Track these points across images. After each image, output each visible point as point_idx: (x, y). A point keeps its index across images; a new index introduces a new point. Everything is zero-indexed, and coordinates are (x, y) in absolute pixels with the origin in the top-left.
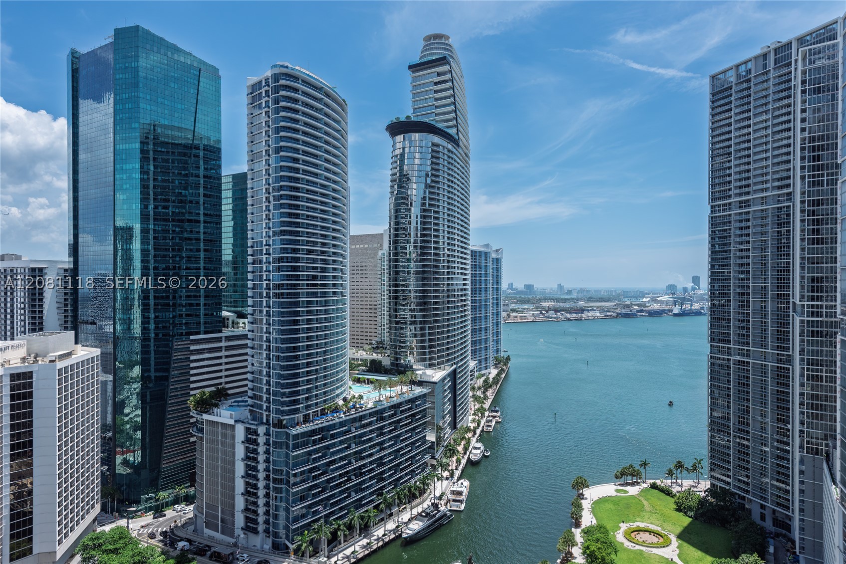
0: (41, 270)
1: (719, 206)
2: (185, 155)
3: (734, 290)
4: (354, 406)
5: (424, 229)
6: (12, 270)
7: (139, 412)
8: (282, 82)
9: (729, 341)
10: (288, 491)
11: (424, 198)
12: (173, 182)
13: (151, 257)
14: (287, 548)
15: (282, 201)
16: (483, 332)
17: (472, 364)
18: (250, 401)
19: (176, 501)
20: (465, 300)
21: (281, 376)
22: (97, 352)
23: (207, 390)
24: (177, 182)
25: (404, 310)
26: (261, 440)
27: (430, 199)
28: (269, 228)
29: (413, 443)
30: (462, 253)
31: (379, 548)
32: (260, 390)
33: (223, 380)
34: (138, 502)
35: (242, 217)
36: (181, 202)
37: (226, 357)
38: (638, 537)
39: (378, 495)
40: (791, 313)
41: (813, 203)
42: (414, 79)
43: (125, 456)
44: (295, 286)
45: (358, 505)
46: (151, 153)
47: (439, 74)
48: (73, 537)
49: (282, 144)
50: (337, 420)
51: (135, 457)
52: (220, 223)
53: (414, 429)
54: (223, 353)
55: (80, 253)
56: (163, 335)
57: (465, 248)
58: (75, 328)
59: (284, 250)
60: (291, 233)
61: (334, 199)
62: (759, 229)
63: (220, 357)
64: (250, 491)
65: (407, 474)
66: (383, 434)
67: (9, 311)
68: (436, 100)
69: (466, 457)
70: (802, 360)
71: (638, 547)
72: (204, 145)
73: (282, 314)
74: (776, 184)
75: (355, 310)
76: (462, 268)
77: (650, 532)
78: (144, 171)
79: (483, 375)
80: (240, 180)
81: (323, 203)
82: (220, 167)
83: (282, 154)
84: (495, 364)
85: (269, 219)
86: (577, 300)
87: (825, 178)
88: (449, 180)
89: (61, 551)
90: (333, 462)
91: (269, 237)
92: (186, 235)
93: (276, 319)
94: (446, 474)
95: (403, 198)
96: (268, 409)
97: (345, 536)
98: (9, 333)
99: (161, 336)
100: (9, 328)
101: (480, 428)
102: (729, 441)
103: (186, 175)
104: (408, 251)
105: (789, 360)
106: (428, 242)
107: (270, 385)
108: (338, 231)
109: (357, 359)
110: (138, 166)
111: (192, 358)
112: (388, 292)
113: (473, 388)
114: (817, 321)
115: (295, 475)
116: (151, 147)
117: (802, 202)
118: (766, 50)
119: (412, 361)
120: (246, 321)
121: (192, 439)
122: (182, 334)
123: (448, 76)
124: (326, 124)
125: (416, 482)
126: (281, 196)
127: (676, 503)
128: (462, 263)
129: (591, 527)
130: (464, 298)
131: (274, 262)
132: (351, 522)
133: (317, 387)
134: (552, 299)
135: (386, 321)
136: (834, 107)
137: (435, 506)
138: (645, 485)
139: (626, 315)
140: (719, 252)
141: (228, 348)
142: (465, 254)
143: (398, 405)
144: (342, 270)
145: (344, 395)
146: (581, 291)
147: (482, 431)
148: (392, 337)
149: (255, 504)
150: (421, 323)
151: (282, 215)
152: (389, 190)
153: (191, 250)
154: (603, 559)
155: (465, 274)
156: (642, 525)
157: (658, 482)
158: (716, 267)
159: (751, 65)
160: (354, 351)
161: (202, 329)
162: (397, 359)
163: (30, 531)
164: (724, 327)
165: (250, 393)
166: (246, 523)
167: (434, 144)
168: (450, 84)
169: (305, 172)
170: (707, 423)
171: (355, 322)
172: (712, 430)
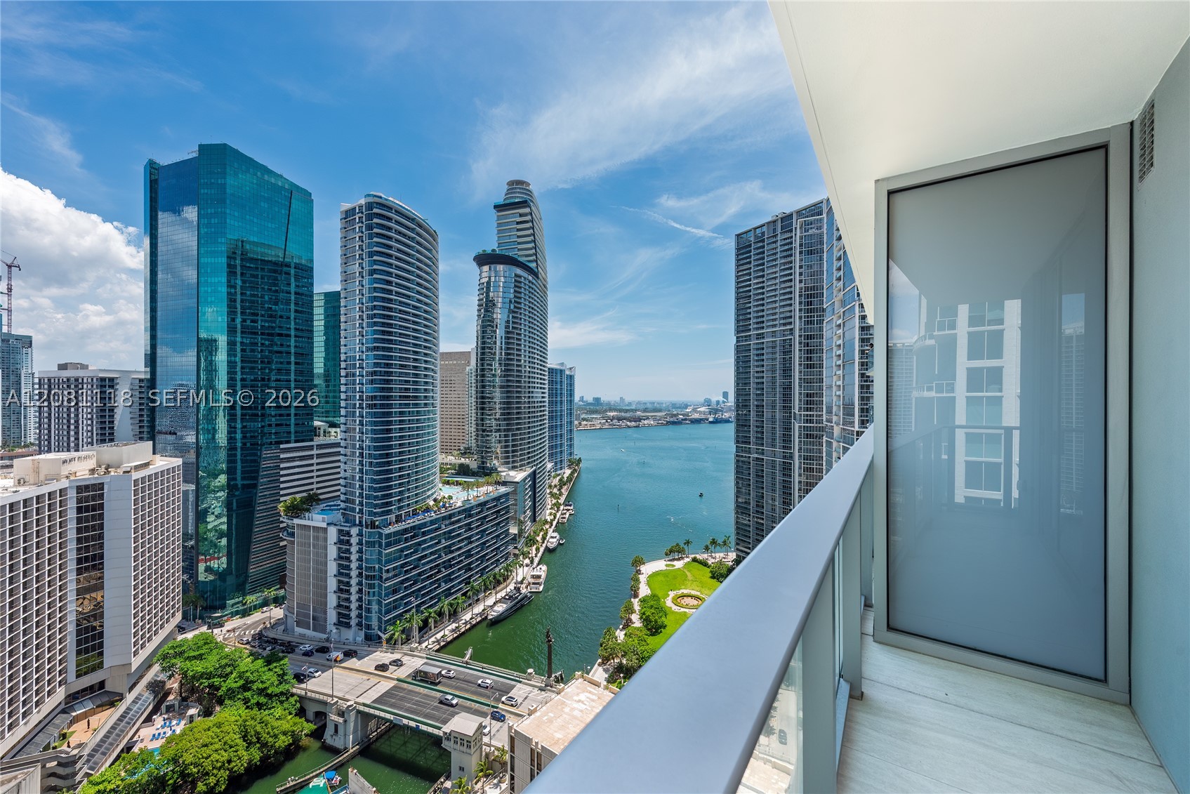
0: (112, 380)
1: (742, 337)
2: (275, 271)
3: (753, 403)
4: (444, 506)
5: (508, 349)
6: (77, 380)
7: (225, 519)
8: (375, 210)
9: (750, 443)
10: (380, 586)
11: (508, 322)
12: (262, 297)
13: (238, 369)
14: (380, 638)
15: (375, 320)
16: (559, 438)
17: (549, 466)
18: (343, 505)
19: (265, 603)
20: (544, 411)
21: (373, 481)
22: (178, 461)
23: (298, 496)
24: (266, 298)
25: (490, 419)
26: (354, 540)
27: (513, 322)
28: (363, 344)
29: (498, 536)
30: (541, 370)
31: (467, 631)
32: (353, 494)
33: (315, 486)
34: (223, 607)
35: (334, 333)
36: (271, 316)
37: (318, 464)
38: (683, 601)
39: (466, 584)
40: (793, 421)
41: (808, 337)
42: (499, 218)
43: (208, 564)
44: (388, 398)
45: (448, 593)
46: (239, 268)
47: (521, 215)
48: (150, 647)
49: (375, 267)
50: (428, 519)
51: (221, 563)
52: (312, 338)
53: (499, 524)
54: (315, 461)
55: (158, 364)
56: (251, 444)
57: (544, 366)
58: (152, 437)
59: (376, 365)
60: (384, 349)
61: (426, 319)
62: (770, 356)
63: (312, 465)
64: (343, 589)
65: (492, 564)
66: (471, 529)
67: (72, 421)
68: (519, 237)
69: (544, 545)
70: (800, 456)
71: (682, 610)
72: (295, 263)
73: (375, 423)
74: (782, 322)
75: (444, 420)
76: (541, 383)
77: (692, 596)
78: (231, 285)
79: (559, 475)
80: (332, 299)
81: (415, 323)
82: (312, 285)
83: (375, 276)
84: (569, 465)
85: (363, 336)
86: (636, 410)
87: (815, 319)
88: (529, 307)
89: (136, 662)
90: (425, 556)
91: (363, 352)
92: (275, 348)
93: (370, 428)
94: (527, 561)
95: (489, 321)
96: (361, 511)
97: (436, 622)
98: (72, 445)
99: (248, 445)
100: (72, 439)
101: (556, 520)
102: (749, 521)
103: (276, 291)
104: (493, 368)
105: (791, 457)
106: (511, 360)
107: (362, 489)
108: (430, 348)
109: (447, 464)
110: (224, 280)
111: (282, 466)
112: (475, 404)
113: (550, 486)
114: (810, 427)
115: (388, 571)
116: (238, 262)
117: (800, 336)
118: (775, 218)
119: (497, 464)
120: (338, 430)
121: (282, 544)
122: (271, 443)
123: (529, 218)
124: (418, 252)
125: (500, 570)
126: (375, 314)
127: (711, 572)
128: (541, 379)
129: (646, 596)
130: (542, 409)
131: (367, 376)
132: (441, 610)
133: (409, 490)
134: (615, 410)
135: (473, 429)
136: (821, 265)
137: (517, 589)
138: (688, 560)
139: (674, 423)
140: (742, 373)
141: (319, 456)
142: (544, 371)
143: (485, 503)
144: (433, 383)
145: (434, 496)
146: (639, 403)
147: (558, 522)
148: (479, 443)
149: (348, 600)
150: (505, 430)
151: (376, 332)
152: (477, 313)
153: (281, 363)
154: (656, 621)
155: (544, 388)
156: (685, 591)
157: (698, 557)
158: (741, 385)
159: (765, 229)
160: (444, 456)
161: (293, 438)
162: (483, 463)
163: (101, 645)
164: (746, 431)
165: (343, 497)
166: (339, 618)
167: (516, 275)
168: (530, 224)
169: (398, 294)
170: (734, 508)
171: (444, 430)
172: (737, 513)
